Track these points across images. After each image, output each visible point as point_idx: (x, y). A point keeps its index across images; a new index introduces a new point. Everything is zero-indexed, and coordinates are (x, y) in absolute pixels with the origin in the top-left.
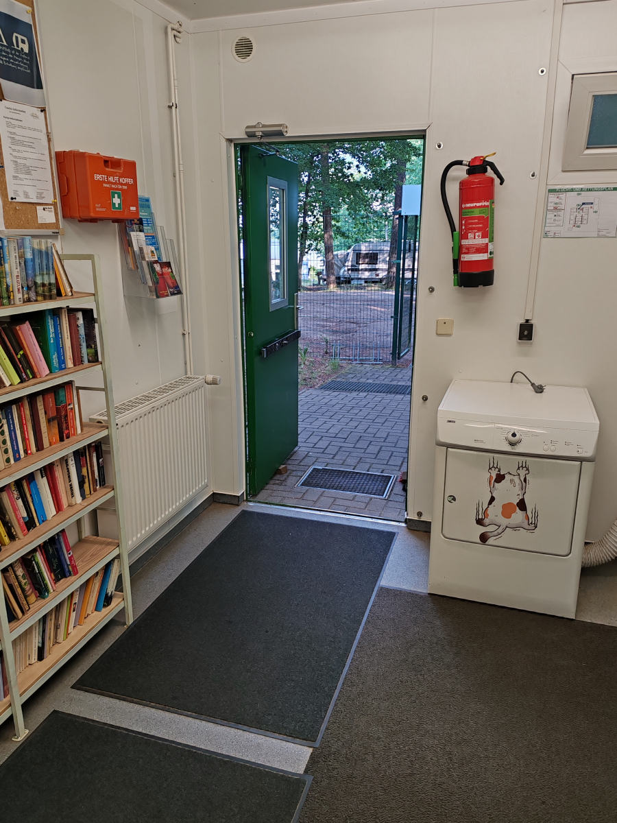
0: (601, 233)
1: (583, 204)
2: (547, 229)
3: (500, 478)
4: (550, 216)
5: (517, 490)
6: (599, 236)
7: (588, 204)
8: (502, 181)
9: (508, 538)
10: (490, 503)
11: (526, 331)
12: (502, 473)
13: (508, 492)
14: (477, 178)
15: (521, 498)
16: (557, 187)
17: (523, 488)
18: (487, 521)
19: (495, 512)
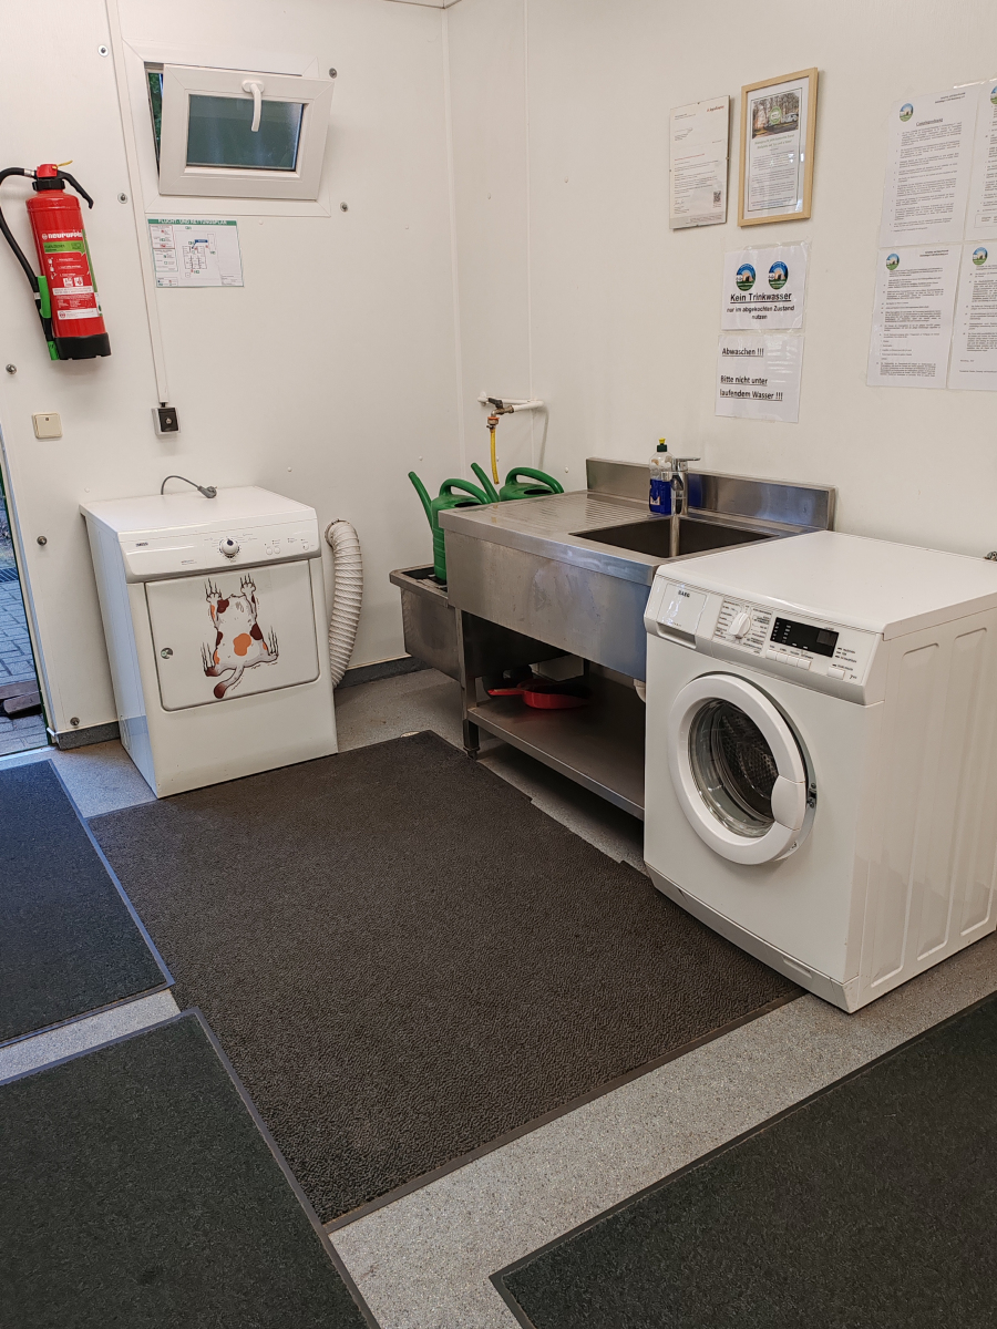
0: (225, 281)
1: (197, 241)
2: (159, 275)
3: (223, 606)
4: (159, 256)
5: (247, 615)
6: (224, 286)
7: (202, 241)
8: (91, 203)
9: (251, 681)
10: (218, 643)
11: (168, 420)
12: (224, 599)
13: (236, 622)
14: (53, 197)
15: (253, 623)
16: (159, 218)
17: (253, 611)
18: (218, 668)
19: (227, 653)
